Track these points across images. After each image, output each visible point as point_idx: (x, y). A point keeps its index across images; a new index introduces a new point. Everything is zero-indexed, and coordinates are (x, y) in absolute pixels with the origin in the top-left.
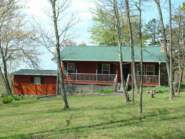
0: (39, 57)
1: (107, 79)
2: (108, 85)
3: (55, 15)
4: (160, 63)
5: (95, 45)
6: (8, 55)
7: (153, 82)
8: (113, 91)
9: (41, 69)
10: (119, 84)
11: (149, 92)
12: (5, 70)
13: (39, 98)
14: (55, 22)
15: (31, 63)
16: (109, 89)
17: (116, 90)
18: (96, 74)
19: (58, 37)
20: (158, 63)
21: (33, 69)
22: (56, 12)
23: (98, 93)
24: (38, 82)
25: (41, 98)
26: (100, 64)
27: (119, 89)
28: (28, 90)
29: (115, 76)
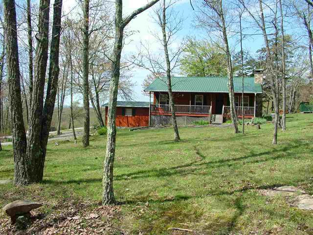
0: (131, 88)
1: (201, 111)
2: (202, 117)
3: (166, 39)
4: (255, 94)
5: (184, 76)
6: (100, 87)
7: (248, 114)
8: (208, 123)
9: (133, 101)
10: (213, 115)
11: (248, 124)
12: (98, 101)
13: (132, 130)
14: (166, 46)
15: (123, 95)
16: (204, 120)
17: (211, 122)
18: (190, 106)
19: (169, 63)
20: (254, 94)
21: (125, 100)
22: (167, 35)
23: (193, 125)
24: (129, 114)
25: (134, 129)
26: (193, 94)
27: (214, 121)
28: (120, 123)
29: (209, 107)
